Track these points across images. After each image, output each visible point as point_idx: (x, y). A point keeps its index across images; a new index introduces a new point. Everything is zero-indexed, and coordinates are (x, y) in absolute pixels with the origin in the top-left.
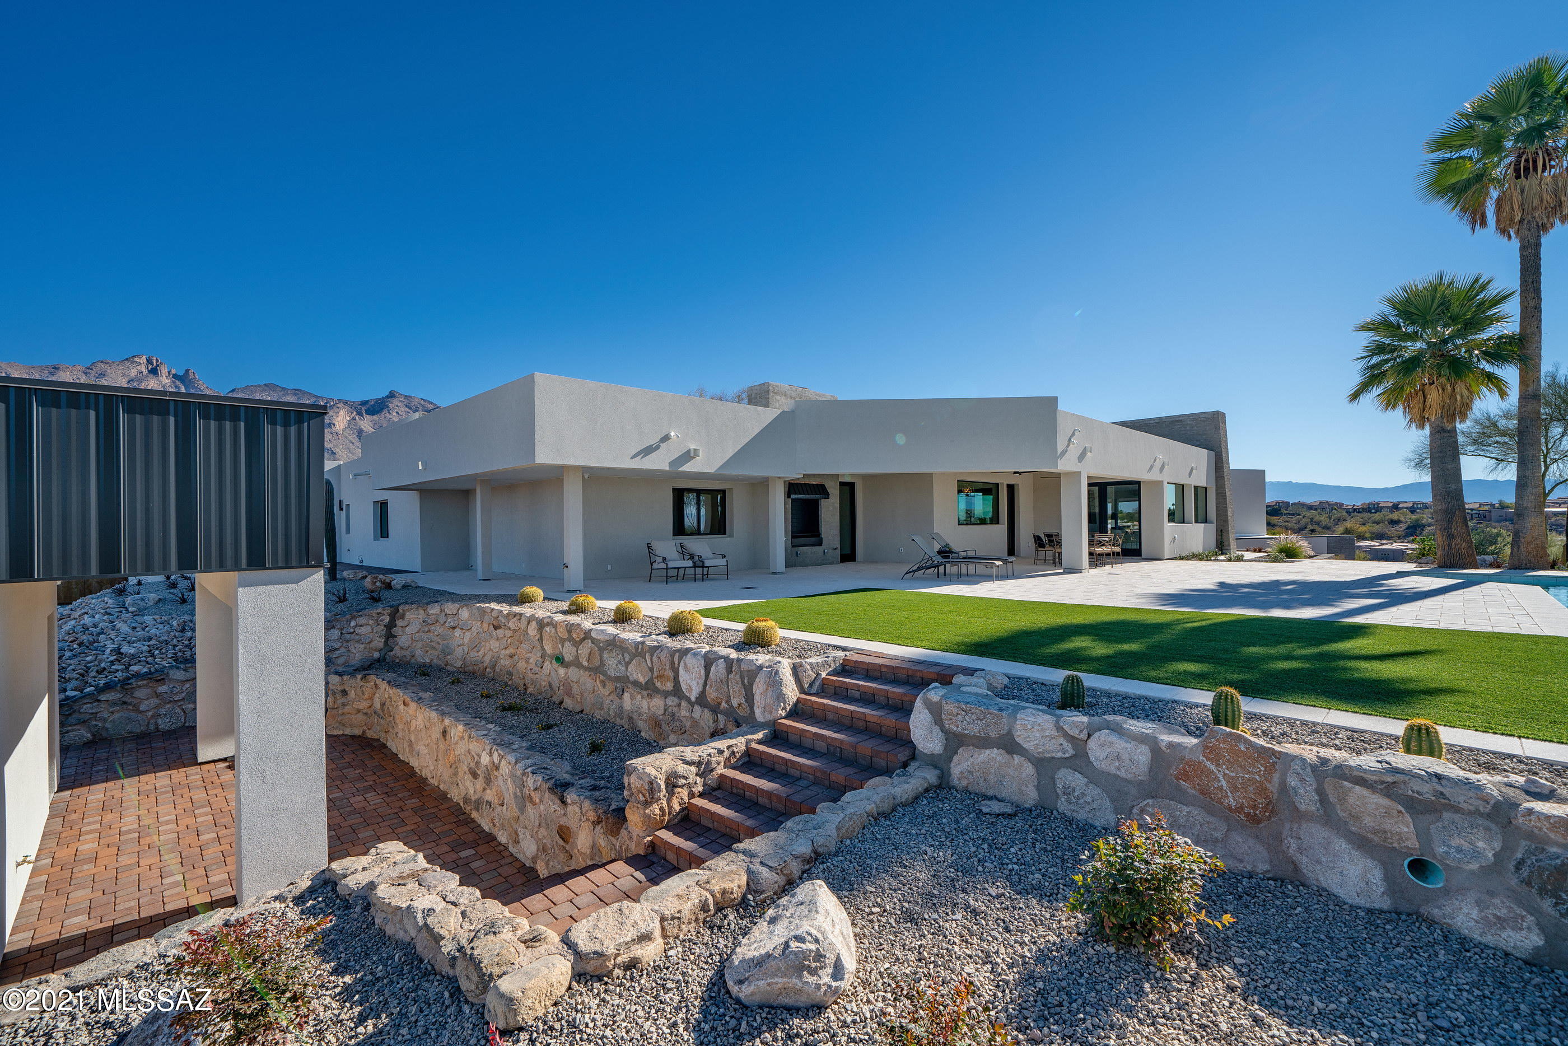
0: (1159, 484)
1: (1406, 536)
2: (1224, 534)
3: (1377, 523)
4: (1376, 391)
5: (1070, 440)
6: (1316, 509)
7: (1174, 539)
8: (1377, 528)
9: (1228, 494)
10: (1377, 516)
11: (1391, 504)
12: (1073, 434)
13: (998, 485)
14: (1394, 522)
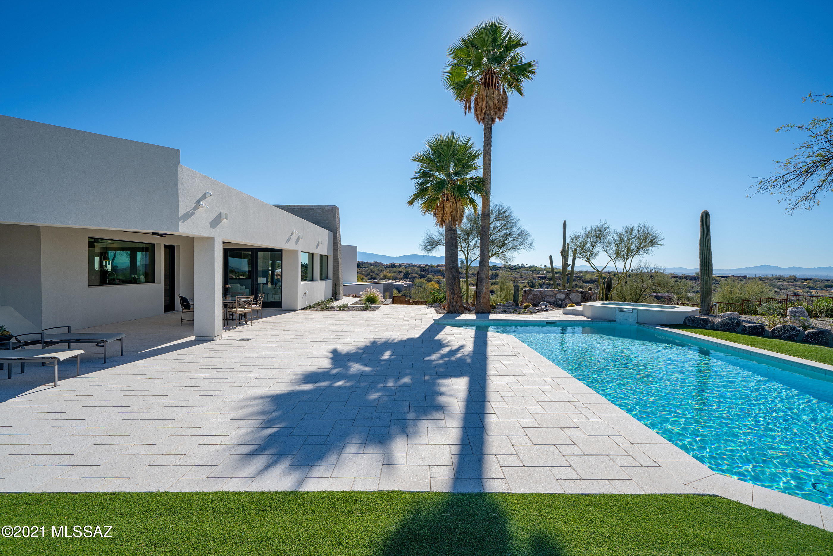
0: (295, 253)
1: (404, 278)
2: (337, 287)
3: (394, 272)
4: (421, 201)
5: (198, 202)
6: (373, 266)
7: (305, 294)
8: (394, 275)
9: (340, 260)
10: (394, 269)
11: (399, 264)
12: (204, 197)
13: (154, 245)
14: (400, 272)
